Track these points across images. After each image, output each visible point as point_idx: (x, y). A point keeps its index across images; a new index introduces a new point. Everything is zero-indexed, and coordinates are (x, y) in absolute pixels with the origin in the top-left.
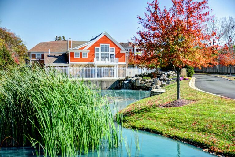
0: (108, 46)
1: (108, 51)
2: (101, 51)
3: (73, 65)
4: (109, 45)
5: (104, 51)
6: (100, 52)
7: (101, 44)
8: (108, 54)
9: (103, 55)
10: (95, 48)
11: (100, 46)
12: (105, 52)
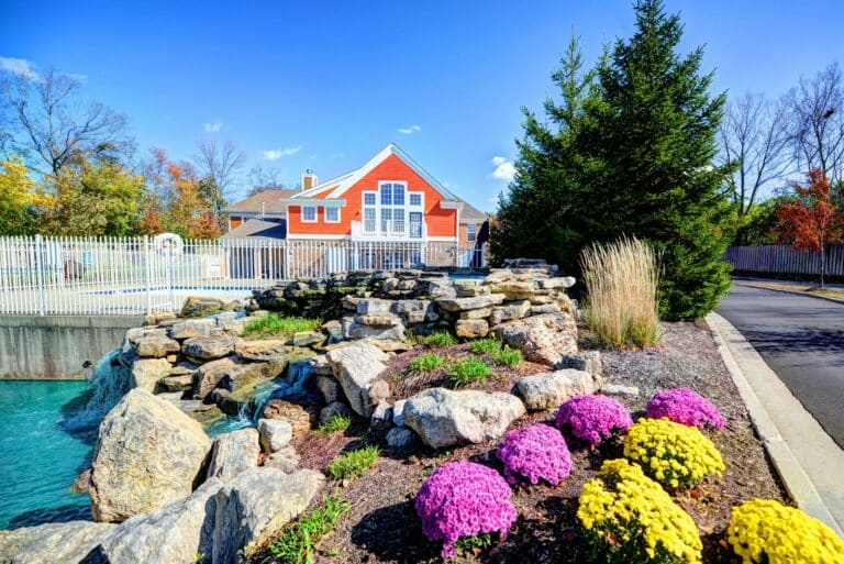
0: (403, 187)
1: (403, 203)
2: (382, 203)
3: (298, 243)
4: (404, 183)
5: (390, 203)
6: (378, 206)
7: (381, 183)
8: (403, 210)
9: (386, 214)
10: (364, 192)
11: (379, 188)
12: (393, 207)
